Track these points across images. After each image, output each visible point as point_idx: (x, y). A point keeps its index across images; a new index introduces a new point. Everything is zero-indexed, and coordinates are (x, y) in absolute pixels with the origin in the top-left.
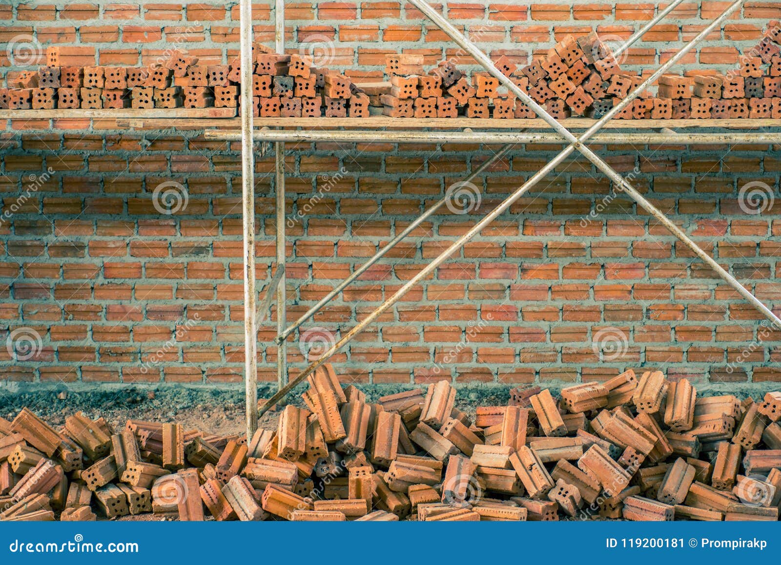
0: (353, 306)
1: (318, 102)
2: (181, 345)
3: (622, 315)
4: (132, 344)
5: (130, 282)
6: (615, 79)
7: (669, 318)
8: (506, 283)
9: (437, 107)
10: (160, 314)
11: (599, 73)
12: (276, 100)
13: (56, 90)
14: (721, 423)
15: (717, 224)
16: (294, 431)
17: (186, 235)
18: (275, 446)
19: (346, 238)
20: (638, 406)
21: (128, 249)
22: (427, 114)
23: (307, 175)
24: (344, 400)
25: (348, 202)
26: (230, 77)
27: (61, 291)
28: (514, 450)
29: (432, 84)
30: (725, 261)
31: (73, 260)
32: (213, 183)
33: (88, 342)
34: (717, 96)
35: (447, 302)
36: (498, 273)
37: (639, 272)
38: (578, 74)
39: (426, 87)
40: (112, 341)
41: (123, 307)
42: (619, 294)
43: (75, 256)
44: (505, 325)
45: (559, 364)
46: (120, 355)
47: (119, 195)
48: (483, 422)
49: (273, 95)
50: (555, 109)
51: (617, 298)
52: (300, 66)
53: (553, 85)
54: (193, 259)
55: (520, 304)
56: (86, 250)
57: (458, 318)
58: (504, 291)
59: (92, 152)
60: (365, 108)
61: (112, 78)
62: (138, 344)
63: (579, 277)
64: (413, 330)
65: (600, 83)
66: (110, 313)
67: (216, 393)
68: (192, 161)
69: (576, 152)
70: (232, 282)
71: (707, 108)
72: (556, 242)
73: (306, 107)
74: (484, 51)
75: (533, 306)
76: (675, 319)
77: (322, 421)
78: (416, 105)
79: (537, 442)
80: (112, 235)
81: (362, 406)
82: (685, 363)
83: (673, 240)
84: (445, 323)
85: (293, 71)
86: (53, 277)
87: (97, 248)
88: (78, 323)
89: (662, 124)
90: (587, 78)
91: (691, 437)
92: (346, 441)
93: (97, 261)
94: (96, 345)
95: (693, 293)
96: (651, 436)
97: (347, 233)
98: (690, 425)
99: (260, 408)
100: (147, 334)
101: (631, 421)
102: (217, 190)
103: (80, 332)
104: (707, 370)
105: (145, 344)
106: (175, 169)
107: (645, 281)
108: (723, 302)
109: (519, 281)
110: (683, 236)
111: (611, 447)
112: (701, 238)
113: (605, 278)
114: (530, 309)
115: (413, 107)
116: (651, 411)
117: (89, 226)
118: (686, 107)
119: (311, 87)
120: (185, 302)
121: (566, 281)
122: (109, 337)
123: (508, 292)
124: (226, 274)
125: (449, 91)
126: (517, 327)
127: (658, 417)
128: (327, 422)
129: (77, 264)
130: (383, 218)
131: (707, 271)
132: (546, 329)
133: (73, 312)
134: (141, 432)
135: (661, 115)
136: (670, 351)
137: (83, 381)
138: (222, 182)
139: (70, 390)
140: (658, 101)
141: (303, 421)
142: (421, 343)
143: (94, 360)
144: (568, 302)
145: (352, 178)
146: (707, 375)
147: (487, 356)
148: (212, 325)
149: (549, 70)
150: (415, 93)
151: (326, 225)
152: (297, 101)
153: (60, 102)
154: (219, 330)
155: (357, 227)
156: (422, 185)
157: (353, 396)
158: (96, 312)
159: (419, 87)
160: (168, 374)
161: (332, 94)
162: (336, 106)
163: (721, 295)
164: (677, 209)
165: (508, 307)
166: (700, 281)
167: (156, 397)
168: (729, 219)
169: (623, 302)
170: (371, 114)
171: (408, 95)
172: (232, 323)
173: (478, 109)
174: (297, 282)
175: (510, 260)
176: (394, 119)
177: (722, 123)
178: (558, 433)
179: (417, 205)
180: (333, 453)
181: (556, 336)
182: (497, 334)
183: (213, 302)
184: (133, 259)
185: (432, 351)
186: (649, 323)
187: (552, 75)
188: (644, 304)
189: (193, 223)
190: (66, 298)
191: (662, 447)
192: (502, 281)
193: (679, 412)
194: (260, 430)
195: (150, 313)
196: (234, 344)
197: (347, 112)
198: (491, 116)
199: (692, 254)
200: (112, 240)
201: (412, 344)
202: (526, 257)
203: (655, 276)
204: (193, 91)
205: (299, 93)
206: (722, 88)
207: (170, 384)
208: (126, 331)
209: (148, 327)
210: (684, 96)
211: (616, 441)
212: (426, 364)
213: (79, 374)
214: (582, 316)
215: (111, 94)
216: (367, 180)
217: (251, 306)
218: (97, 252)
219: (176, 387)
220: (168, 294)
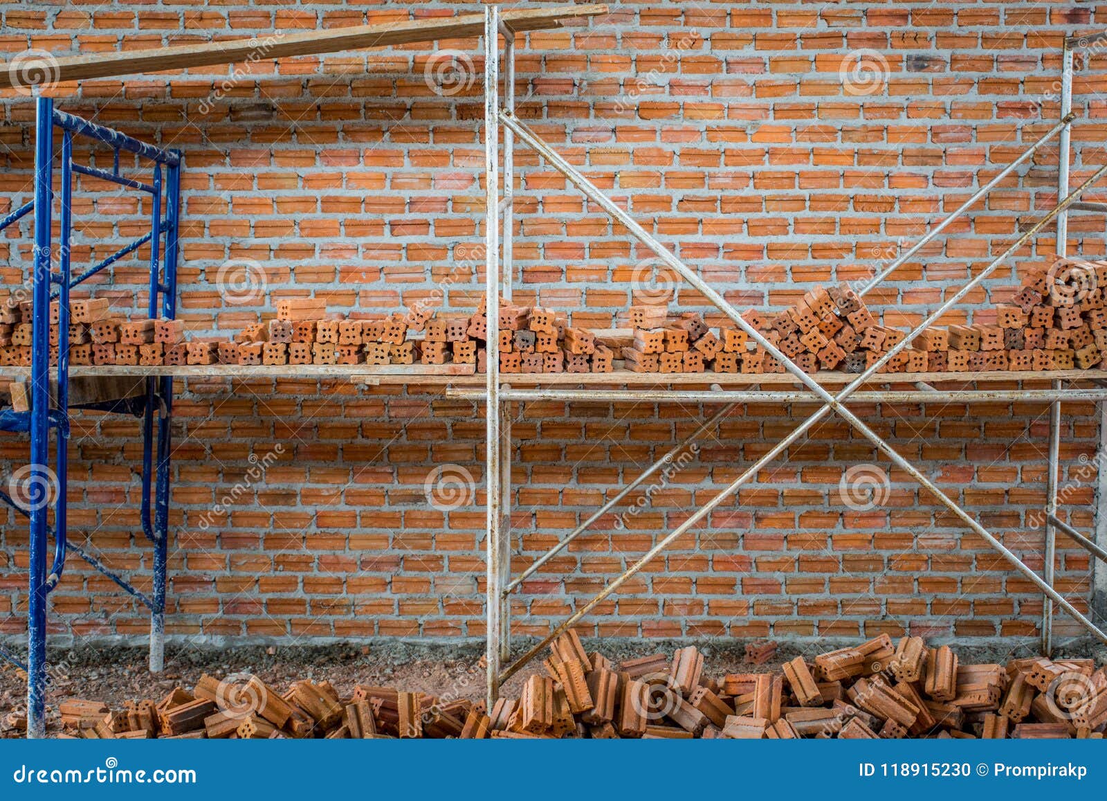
0: (578, 556)
1: (560, 358)
2: (397, 597)
3: (862, 565)
4: (344, 596)
5: (344, 532)
6: (868, 332)
7: (912, 569)
8: (740, 532)
9: (682, 362)
10: (377, 565)
11: (852, 326)
12: (516, 355)
13: (288, 345)
14: (987, 694)
15: (963, 470)
16: (541, 702)
17: (404, 483)
18: (520, 718)
19: (571, 485)
20: (897, 674)
21: (342, 498)
22: (673, 368)
23: (531, 420)
24: (590, 668)
25: (575, 448)
26: (469, 332)
27: (272, 541)
28: (771, 723)
29: (678, 339)
30: (972, 509)
31: (284, 509)
32: (432, 429)
33: (299, 594)
34: (974, 348)
35: (677, 552)
36: (732, 522)
37: (879, 521)
38: (830, 327)
39: (672, 341)
40: (324, 592)
41: (336, 557)
42: (858, 543)
43: (286, 504)
44: (738, 576)
45: (795, 617)
46: (334, 607)
47: (334, 441)
48: (733, 690)
49: (513, 350)
50: (806, 363)
51: (857, 547)
52: (542, 320)
53: (804, 339)
54: (411, 507)
55: (754, 554)
56: (298, 498)
57: (687, 569)
58: (737, 541)
59: (306, 397)
60: (608, 363)
61: (347, 334)
62: (351, 596)
63: (817, 526)
64: (641, 581)
65: (854, 336)
66: (324, 564)
67: (434, 648)
68: (410, 406)
69: (833, 412)
70: (452, 531)
71: (964, 361)
72: (792, 490)
73: (548, 363)
74: (717, 292)
75: (768, 556)
76: (918, 569)
77: (569, 692)
78: (662, 359)
79: (793, 714)
80: (326, 482)
81: (609, 675)
82: (929, 616)
83: (916, 487)
84: (674, 574)
85: (534, 326)
86: (263, 526)
87: (308, 497)
88: (289, 574)
89: (919, 377)
90: (840, 331)
91: (954, 708)
92: (593, 713)
93: (310, 510)
94: (307, 597)
95: (937, 542)
96: (913, 707)
97: (573, 481)
98: (953, 695)
99: (501, 676)
100: (360, 586)
101: (892, 692)
102: (436, 436)
103: (291, 584)
104: (952, 623)
105: (358, 596)
106: (392, 414)
107: (887, 530)
108: (968, 552)
109: (752, 529)
110: (927, 483)
111: (871, 720)
112: (946, 485)
113: (844, 525)
114: (764, 559)
115: (658, 361)
116: (911, 680)
117: (302, 473)
118: (942, 360)
119: (553, 342)
120: (401, 553)
121: (804, 530)
122: (321, 589)
123: (741, 541)
124: (446, 523)
125: (696, 345)
126: (751, 578)
127: (919, 686)
128: (574, 692)
129: (289, 513)
130: (612, 465)
131: (952, 520)
132: (782, 580)
133: (284, 563)
134: (373, 700)
135: (916, 369)
136: (912, 603)
137: (292, 634)
138: (443, 428)
139: (279, 644)
140: (913, 354)
141: (549, 692)
142: (650, 595)
143: (304, 613)
144: (805, 553)
145: (578, 423)
146: (953, 629)
147: (719, 609)
148: (430, 575)
149: (800, 324)
150: (661, 348)
151: (551, 473)
152: (538, 356)
153: (292, 358)
154: (438, 582)
155: (584, 475)
156: (651, 431)
157: (598, 663)
158: (307, 563)
159: (665, 341)
160: (383, 627)
161: (575, 349)
162: (578, 360)
163: (967, 544)
164: (919, 455)
165: (742, 557)
166: (944, 529)
167: (370, 652)
168: (976, 465)
169: (863, 552)
170: (615, 369)
171: (653, 349)
172: (451, 574)
173: (726, 363)
174: (521, 532)
175: (742, 508)
176: (639, 374)
177: (981, 376)
178: (814, 704)
179: (646, 451)
180: (580, 725)
181: (792, 587)
182: (729, 586)
183: (431, 552)
184: (348, 508)
185: (661, 603)
186: (890, 574)
187: (803, 329)
188: (885, 554)
189: (411, 471)
190: (276, 548)
191: (925, 719)
192: (735, 530)
193: (941, 681)
194: (501, 700)
195: (364, 564)
196: (454, 596)
197: (590, 368)
198: (739, 370)
199: (936, 501)
200: (324, 488)
201: (640, 596)
202: (760, 504)
203: (897, 525)
204: (431, 346)
205: (541, 348)
206: (981, 340)
207: (385, 638)
208: (339, 582)
209: (363, 579)
210: (941, 348)
211: (876, 712)
212: (655, 617)
213: (288, 627)
214: (819, 567)
215: (346, 350)
216: (594, 426)
217: (494, 572)
218: (310, 499)
219: (391, 641)
220: (384, 543)
